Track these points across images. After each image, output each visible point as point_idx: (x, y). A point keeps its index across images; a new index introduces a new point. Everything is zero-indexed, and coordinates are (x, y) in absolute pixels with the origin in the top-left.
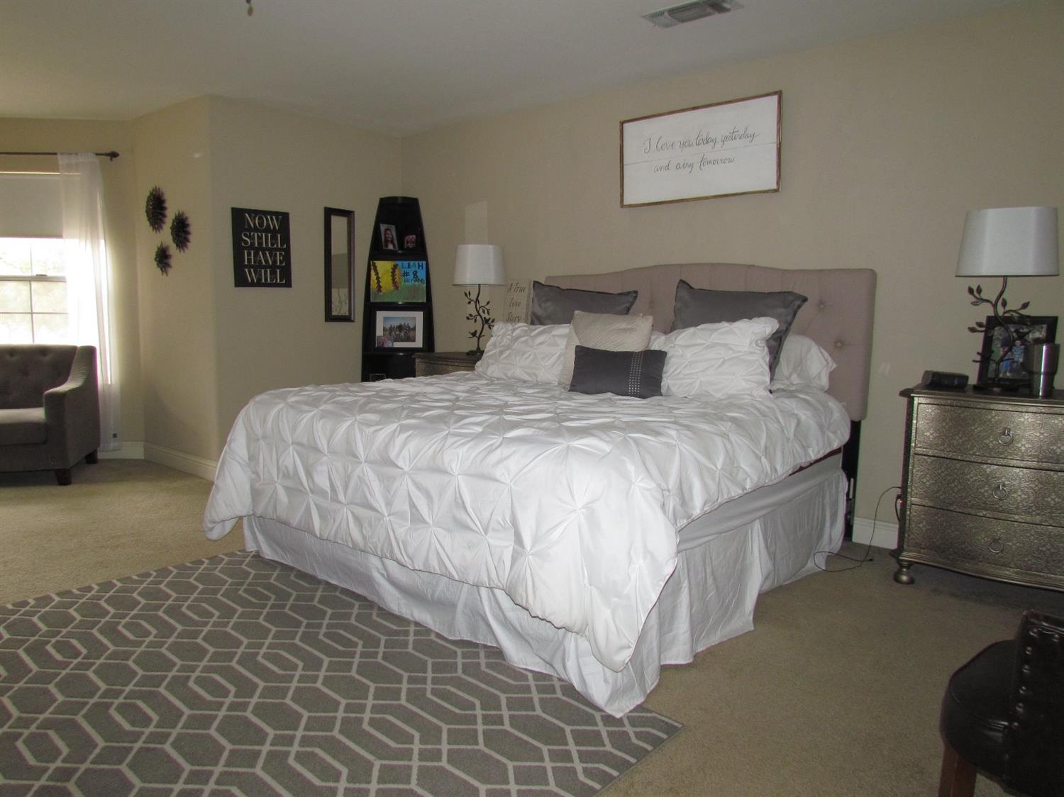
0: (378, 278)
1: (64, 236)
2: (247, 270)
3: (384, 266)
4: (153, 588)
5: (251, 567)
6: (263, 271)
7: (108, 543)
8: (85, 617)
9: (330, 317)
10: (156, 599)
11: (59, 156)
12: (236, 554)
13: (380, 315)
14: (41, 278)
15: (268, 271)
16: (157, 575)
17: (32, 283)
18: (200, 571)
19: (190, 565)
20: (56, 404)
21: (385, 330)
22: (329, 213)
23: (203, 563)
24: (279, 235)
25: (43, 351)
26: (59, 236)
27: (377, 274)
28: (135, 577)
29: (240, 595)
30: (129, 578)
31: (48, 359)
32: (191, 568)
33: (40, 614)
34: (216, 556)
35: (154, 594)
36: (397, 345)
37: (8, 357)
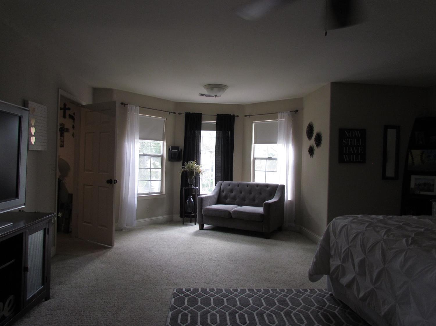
0: (413, 159)
1: (278, 143)
2: (344, 156)
3: (416, 153)
4: (283, 298)
5: (328, 301)
6: (352, 156)
7: (274, 270)
8: (254, 304)
9: (384, 177)
10: (283, 304)
11: (278, 114)
12: (323, 291)
13: (413, 178)
14: (270, 158)
15: (355, 156)
16: (287, 291)
17: (267, 160)
18: (305, 295)
19: (302, 291)
20: (268, 207)
21: (415, 185)
22: (386, 128)
23: (307, 291)
24: (360, 140)
25: (267, 186)
26: (276, 143)
27: (412, 156)
28: (278, 290)
29: (318, 315)
30: (276, 290)
31: (269, 188)
32: (301, 292)
33: (239, 297)
34: (314, 289)
35: (282, 302)
36: (422, 193)
37: (256, 187)
